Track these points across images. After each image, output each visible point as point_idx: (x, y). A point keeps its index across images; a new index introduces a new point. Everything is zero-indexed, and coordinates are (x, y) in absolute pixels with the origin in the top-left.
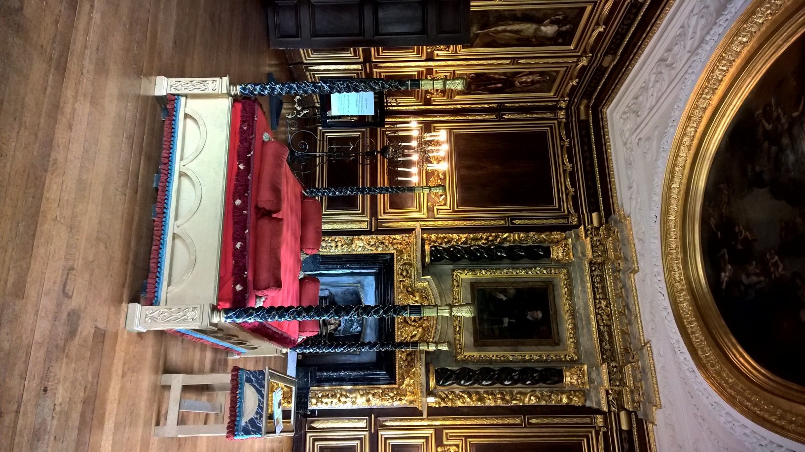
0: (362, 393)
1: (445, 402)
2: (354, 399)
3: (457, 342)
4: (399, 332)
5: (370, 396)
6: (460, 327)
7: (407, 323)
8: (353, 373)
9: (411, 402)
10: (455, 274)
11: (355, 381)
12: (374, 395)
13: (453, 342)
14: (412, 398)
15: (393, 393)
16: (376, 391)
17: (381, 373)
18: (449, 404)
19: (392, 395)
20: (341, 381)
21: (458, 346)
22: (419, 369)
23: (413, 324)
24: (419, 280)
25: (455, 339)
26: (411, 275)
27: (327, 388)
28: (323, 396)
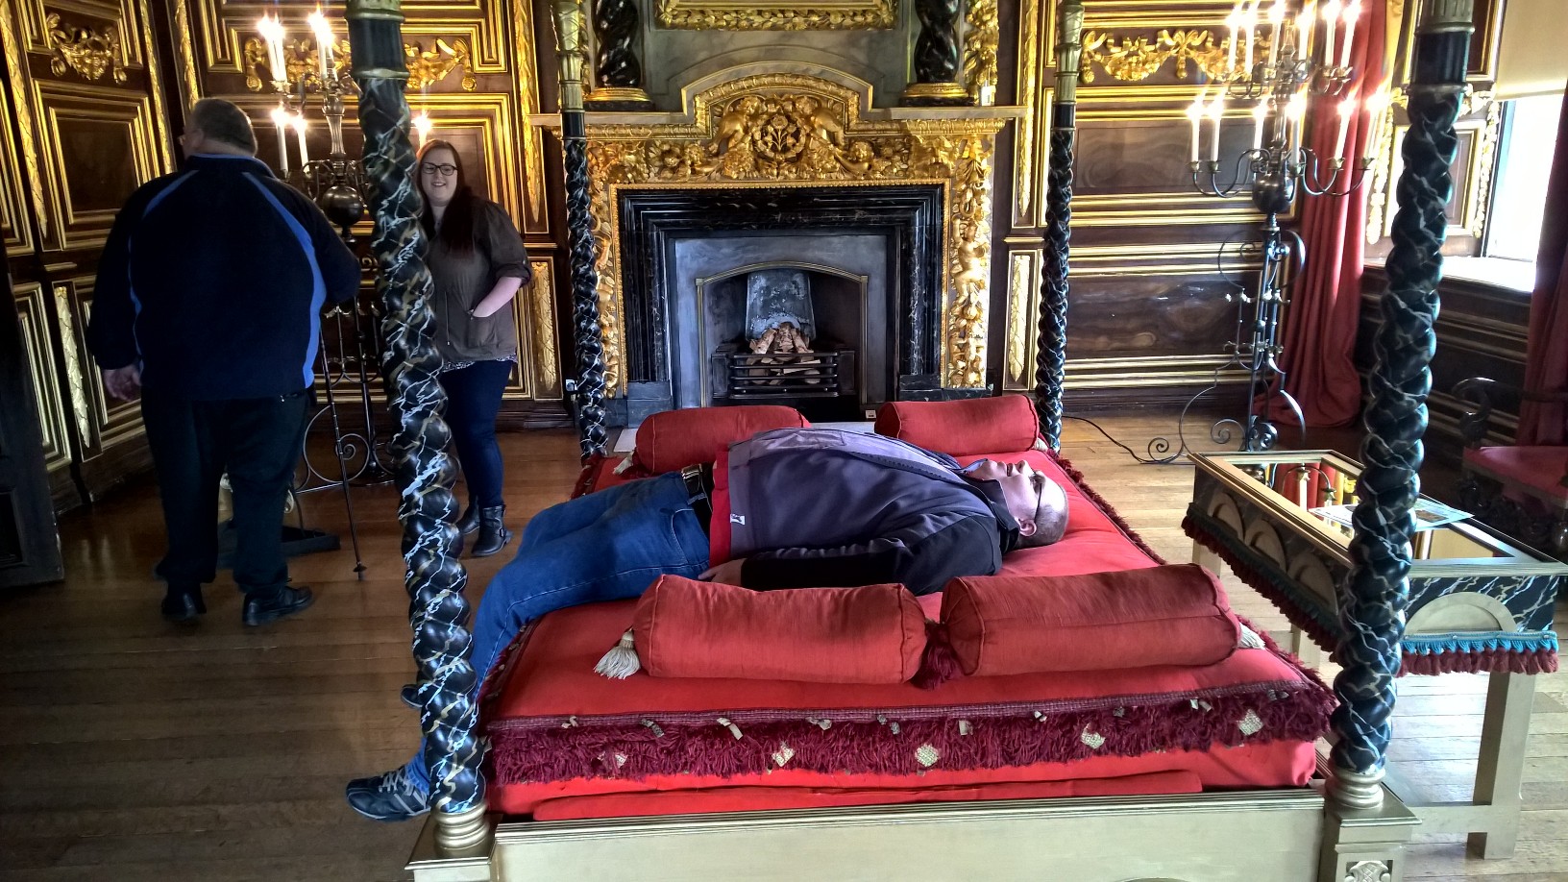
0: (959, 268)
1: (989, 61)
2: (972, 285)
3: (848, 21)
4: (823, 176)
5: (970, 247)
6: (811, 12)
7: (799, 155)
8: (917, 290)
9: (986, 146)
10: (669, 20)
11: (933, 285)
12: (966, 239)
13: (846, 32)
14: (978, 144)
15: (964, 192)
16: (958, 235)
17: (919, 220)
18: (993, 48)
19: (969, 195)
20: (931, 316)
21: (859, 19)
22: (922, 123)
23: (803, 140)
24: (691, 121)
25: (840, 27)
26: (676, 143)
27: (944, 349)
28: (963, 358)
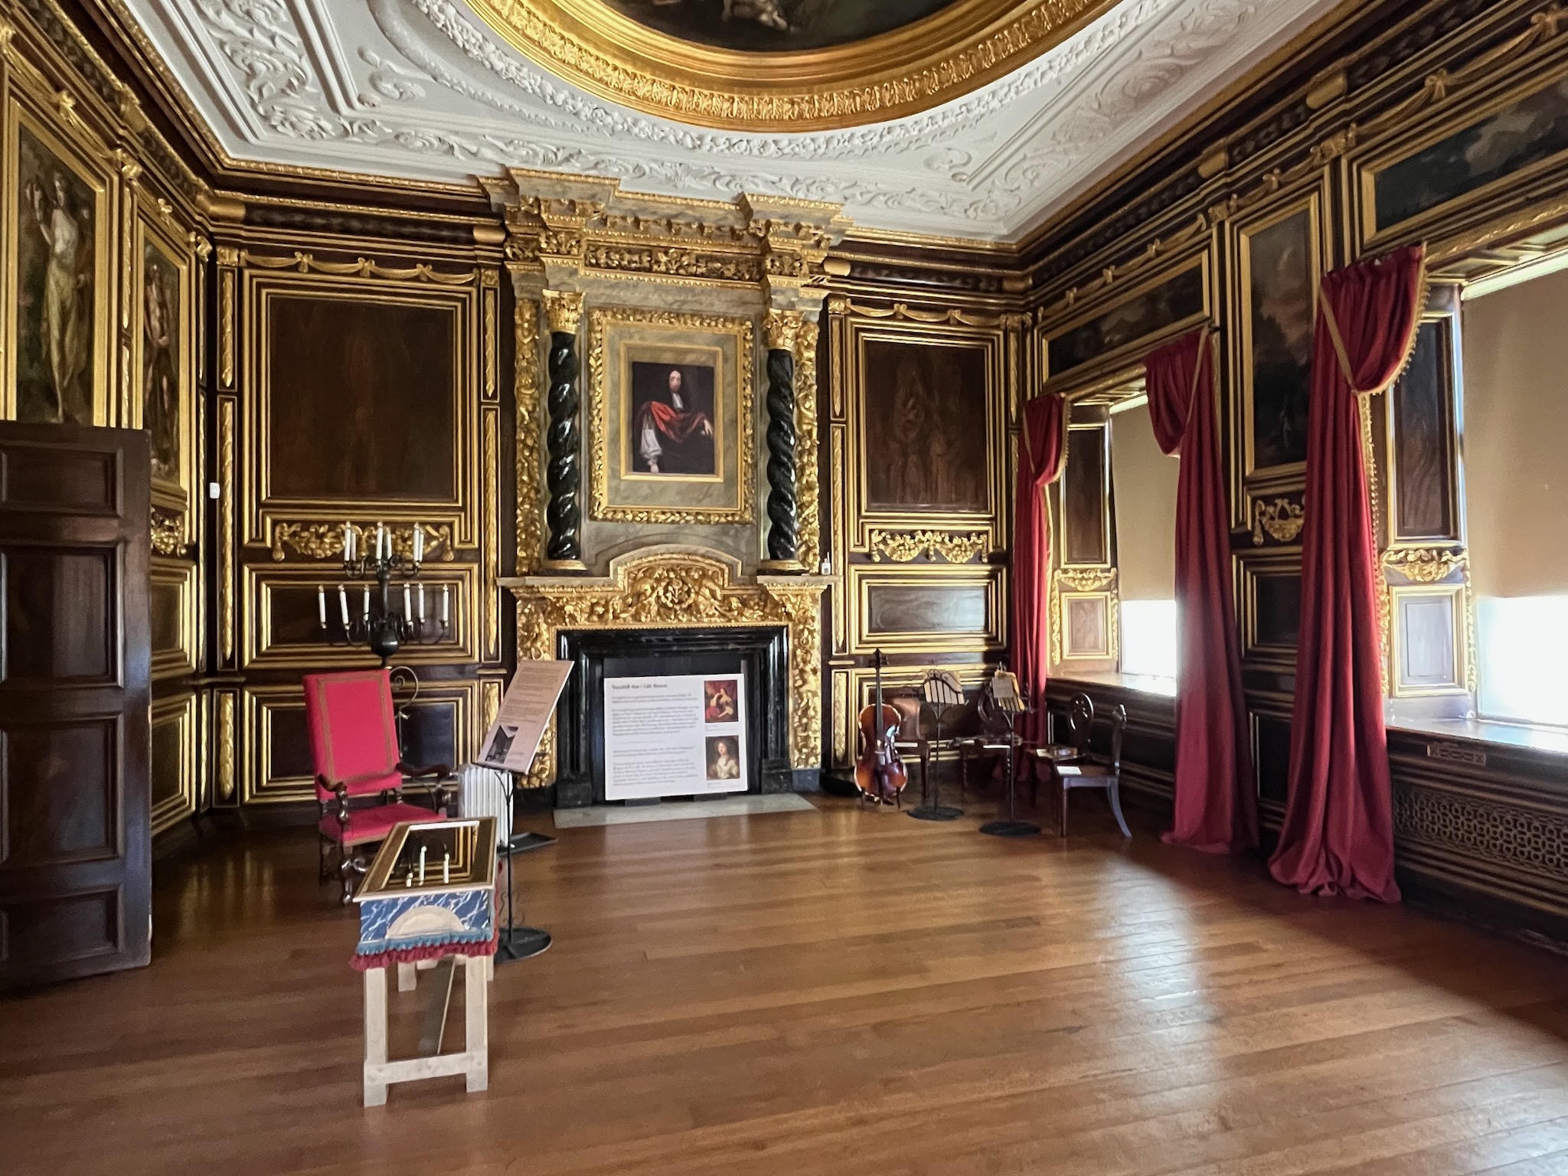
0: (800, 683)
1: (814, 547)
2: (810, 694)
3: (723, 520)
4: (706, 620)
5: (808, 668)
6: (698, 514)
7: (690, 606)
8: (772, 697)
9: (815, 601)
10: (600, 516)
11: (782, 693)
12: (805, 662)
13: (720, 526)
14: (809, 599)
15: (803, 630)
16: (799, 659)
17: (773, 648)
18: (816, 539)
19: (806, 633)
20: (782, 716)
21: (730, 518)
22: (775, 586)
23: (693, 595)
24: (613, 584)
25: (717, 523)
26: (601, 598)
27: (791, 740)
28: (806, 746)
